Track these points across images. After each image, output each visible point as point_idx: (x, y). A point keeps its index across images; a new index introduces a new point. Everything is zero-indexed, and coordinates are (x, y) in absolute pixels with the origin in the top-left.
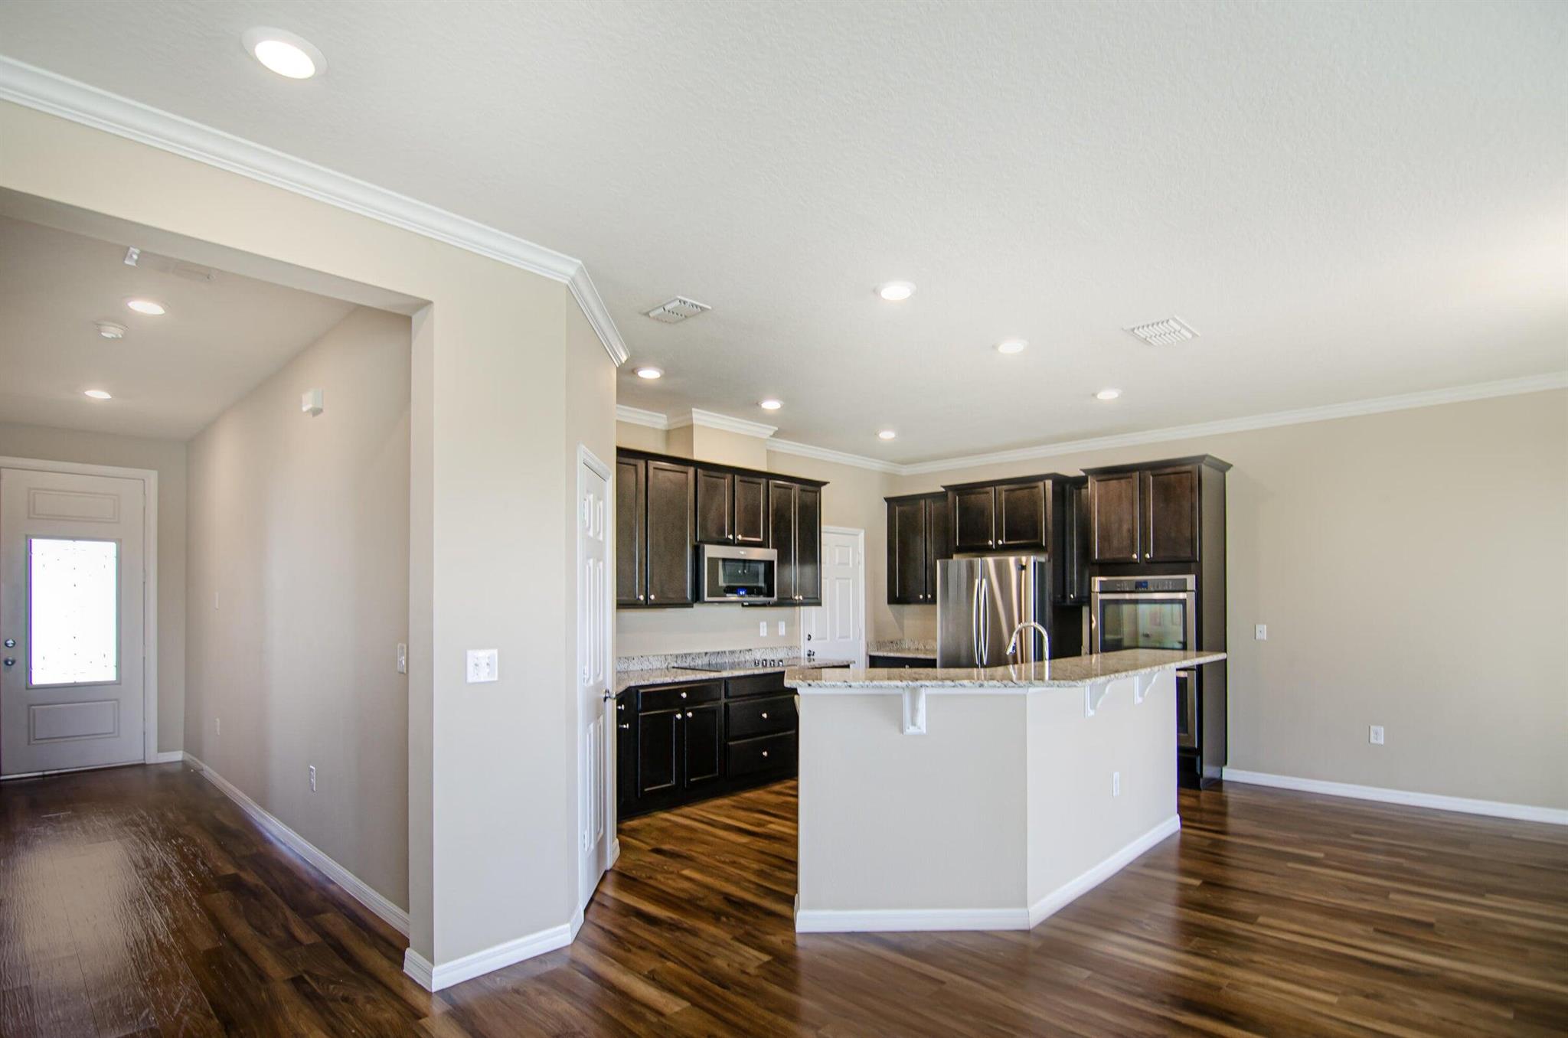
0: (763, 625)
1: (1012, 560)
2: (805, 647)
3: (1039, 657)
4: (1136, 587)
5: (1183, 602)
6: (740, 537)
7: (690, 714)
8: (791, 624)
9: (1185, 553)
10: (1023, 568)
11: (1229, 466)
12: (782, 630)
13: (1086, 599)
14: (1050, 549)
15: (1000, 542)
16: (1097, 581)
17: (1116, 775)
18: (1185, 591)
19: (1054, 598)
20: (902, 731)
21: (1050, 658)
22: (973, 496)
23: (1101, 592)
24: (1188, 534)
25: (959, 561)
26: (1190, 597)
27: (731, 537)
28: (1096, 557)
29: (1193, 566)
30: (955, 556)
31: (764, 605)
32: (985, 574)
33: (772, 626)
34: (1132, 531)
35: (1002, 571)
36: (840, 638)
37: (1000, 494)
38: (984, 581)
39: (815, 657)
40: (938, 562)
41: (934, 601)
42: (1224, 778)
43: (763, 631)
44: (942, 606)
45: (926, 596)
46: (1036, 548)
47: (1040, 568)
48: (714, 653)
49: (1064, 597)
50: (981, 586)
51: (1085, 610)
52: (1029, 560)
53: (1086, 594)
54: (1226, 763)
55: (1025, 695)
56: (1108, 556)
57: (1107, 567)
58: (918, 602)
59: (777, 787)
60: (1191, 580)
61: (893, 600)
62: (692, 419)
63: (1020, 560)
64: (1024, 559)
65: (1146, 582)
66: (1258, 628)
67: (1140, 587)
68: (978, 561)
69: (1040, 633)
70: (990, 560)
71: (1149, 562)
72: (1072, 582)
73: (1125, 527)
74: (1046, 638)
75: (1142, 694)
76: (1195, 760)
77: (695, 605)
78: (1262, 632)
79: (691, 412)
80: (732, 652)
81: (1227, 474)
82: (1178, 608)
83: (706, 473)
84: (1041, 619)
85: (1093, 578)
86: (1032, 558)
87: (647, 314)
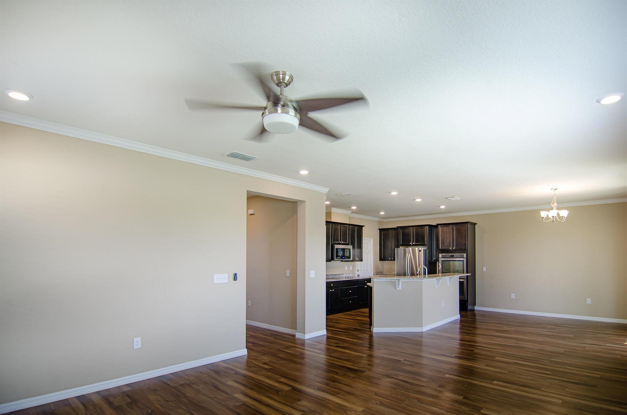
0: (346, 267)
1: (417, 249)
2: (357, 273)
3: (425, 274)
4: (451, 257)
5: (463, 261)
6: (343, 242)
7: (333, 290)
8: (354, 267)
9: (463, 248)
10: (420, 251)
11: (476, 224)
12: (351, 268)
13: (437, 260)
14: (428, 245)
15: (414, 243)
16: (440, 255)
17: (443, 302)
18: (463, 258)
19: (429, 259)
20: (396, 289)
21: (428, 274)
22: (406, 230)
23: (442, 258)
24: (464, 243)
25: (401, 248)
26: (465, 260)
27: (340, 242)
28: (440, 248)
29: (466, 251)
30: (400, 247)
31: (348, 261)
32: (409, 253)
33: (349, 267)
34: (450, 241)
35: (414, 252)
36: (366, 271)
37: (414, 230)
38: (409, 254)
39: (360, 276)
40: (396, 249)
41: (394, 260)
42: (475, 309)
43: (346, 269)
44: (396, 261)
45: (391, 259)
46: (423, 245)
47: (425, 251)
48: (334, 274)
49: (432, 259)
50: (408, 256)
51: (437, 262)
52: (422, 249)
53: (438, 259)
54: (475, 305)
55: (422, 281)
56: (443, 248)
57: (443, 251)
58: (389, 260)
59: (353, 311)
60: (465, 255)
61: (381, 259)
62: (331, 210)
63: (419, 249)
64: (420, 248)
65: (453, 255)
66: (484, 268)
67: (452, 256)
68: (407, 249)
69: (425, 268)
70: (410, 249)
71: (454, 250)
72: (434, 255)
73: (448, 240)
74: (427, 270)
75: (449, 283)
76: (466, 303)
77: (332, 261)
78: (485, 269)
79: (331, 209)
80: (339, 274)
81: (476, 226)
82: (461, 262)
83: (334, 225)
84: (425, 265)
85: (439, 254)
86: (423, 248)
87: (337, 195)
